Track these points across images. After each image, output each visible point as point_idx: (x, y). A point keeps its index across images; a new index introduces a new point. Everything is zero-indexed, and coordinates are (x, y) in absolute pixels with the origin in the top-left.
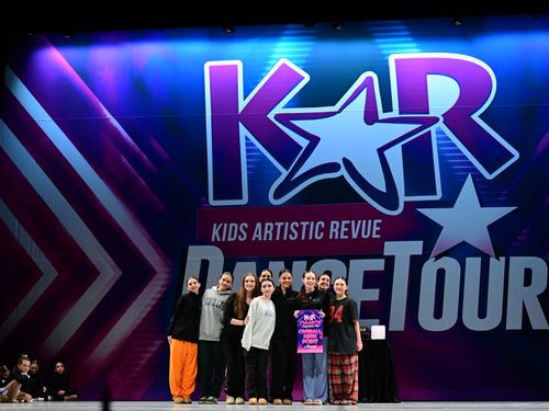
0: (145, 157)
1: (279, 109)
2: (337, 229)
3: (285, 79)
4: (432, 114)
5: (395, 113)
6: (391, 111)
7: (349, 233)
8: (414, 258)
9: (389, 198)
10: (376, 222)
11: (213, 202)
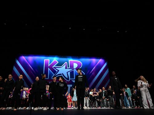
0: (35, 72)
1: (54, 66)
3: (55, 62)
4: (74, 68)
5: (69, 68)
8: (71, 87)
9: (68, 79)
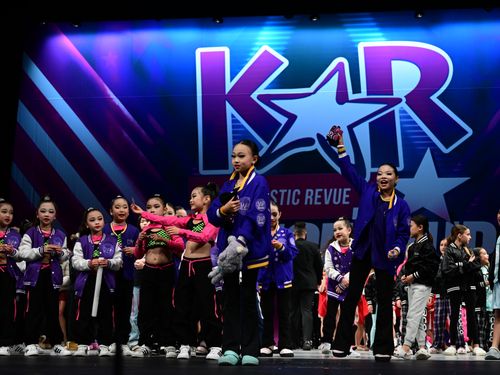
0: (143, 131)
1: (262, 90)
2: (311, 196)
3: (267, 64)
4: (395, 96)
5: (363, 94)
6: (360, 92)
7: (322, 200)
10: (345, 190)
11: (202, 172)
